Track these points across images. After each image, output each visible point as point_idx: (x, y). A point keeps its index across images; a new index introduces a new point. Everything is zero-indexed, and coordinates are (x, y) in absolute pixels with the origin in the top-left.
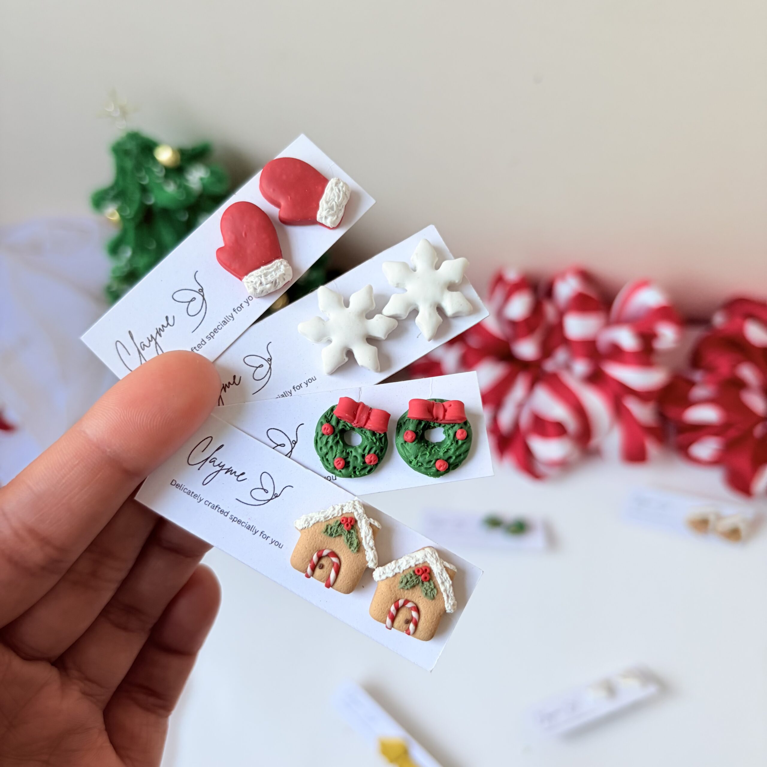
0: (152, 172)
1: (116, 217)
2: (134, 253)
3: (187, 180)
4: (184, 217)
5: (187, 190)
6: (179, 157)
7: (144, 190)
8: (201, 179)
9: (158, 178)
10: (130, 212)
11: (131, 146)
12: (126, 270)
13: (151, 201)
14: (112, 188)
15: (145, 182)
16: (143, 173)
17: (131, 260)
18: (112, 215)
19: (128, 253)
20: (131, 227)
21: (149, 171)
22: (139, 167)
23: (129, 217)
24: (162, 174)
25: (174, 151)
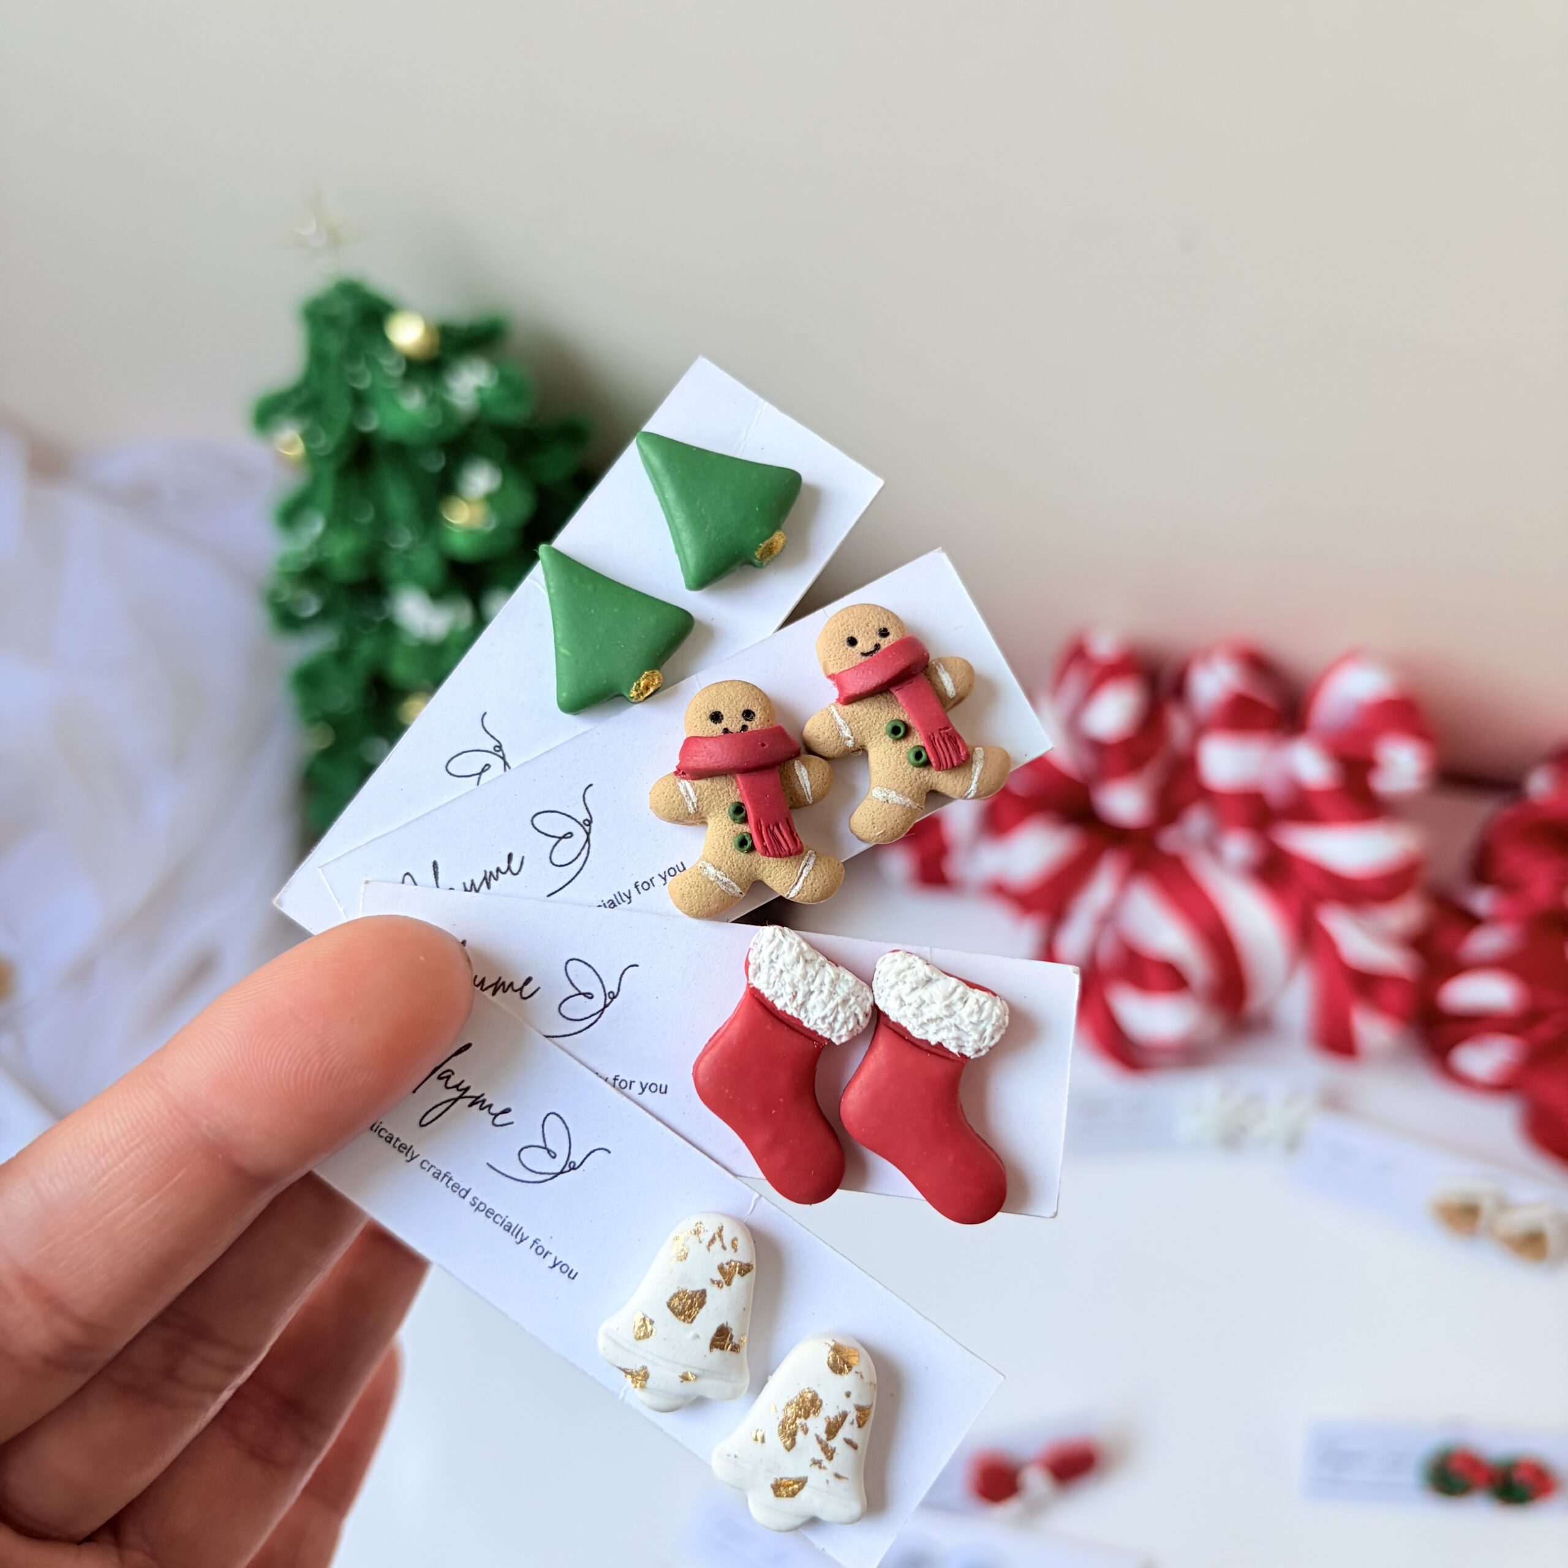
0: (379, 366)
1: (298, 449)
2: (330, 525)
3: (446, 389)
4: (435, 463)
5: (447, 410)
6: (436, 339)
7: (360, 400)
8: (479, 390)
9: (389, 378)
10: (326, 442)
11: (344, 308)
12: (308, 560)
13: (372, 423)
14: (296, 391)
15: (364, 384)
16: (361, 367)
17: (320, 541)
18: (290, 446)
19: (315, 526)
20: (329, 471)
21: (372, 363)
22: (353, 352)
23: (322, 454)
24: (398, 372)
25: (428, 328)
